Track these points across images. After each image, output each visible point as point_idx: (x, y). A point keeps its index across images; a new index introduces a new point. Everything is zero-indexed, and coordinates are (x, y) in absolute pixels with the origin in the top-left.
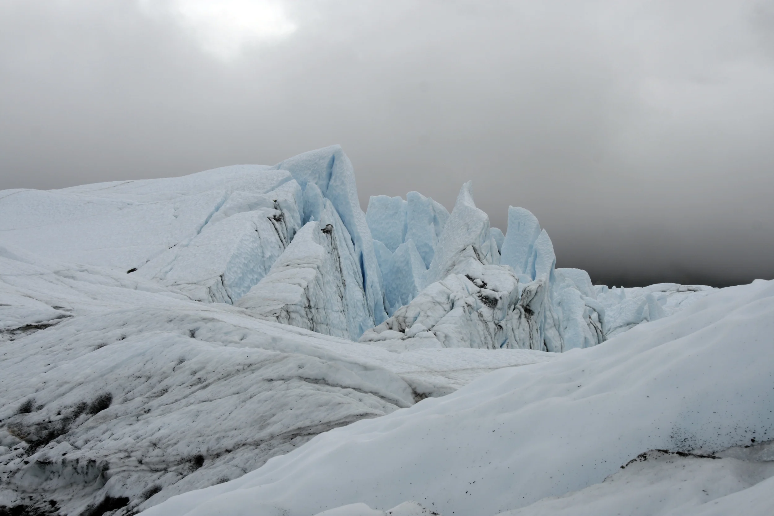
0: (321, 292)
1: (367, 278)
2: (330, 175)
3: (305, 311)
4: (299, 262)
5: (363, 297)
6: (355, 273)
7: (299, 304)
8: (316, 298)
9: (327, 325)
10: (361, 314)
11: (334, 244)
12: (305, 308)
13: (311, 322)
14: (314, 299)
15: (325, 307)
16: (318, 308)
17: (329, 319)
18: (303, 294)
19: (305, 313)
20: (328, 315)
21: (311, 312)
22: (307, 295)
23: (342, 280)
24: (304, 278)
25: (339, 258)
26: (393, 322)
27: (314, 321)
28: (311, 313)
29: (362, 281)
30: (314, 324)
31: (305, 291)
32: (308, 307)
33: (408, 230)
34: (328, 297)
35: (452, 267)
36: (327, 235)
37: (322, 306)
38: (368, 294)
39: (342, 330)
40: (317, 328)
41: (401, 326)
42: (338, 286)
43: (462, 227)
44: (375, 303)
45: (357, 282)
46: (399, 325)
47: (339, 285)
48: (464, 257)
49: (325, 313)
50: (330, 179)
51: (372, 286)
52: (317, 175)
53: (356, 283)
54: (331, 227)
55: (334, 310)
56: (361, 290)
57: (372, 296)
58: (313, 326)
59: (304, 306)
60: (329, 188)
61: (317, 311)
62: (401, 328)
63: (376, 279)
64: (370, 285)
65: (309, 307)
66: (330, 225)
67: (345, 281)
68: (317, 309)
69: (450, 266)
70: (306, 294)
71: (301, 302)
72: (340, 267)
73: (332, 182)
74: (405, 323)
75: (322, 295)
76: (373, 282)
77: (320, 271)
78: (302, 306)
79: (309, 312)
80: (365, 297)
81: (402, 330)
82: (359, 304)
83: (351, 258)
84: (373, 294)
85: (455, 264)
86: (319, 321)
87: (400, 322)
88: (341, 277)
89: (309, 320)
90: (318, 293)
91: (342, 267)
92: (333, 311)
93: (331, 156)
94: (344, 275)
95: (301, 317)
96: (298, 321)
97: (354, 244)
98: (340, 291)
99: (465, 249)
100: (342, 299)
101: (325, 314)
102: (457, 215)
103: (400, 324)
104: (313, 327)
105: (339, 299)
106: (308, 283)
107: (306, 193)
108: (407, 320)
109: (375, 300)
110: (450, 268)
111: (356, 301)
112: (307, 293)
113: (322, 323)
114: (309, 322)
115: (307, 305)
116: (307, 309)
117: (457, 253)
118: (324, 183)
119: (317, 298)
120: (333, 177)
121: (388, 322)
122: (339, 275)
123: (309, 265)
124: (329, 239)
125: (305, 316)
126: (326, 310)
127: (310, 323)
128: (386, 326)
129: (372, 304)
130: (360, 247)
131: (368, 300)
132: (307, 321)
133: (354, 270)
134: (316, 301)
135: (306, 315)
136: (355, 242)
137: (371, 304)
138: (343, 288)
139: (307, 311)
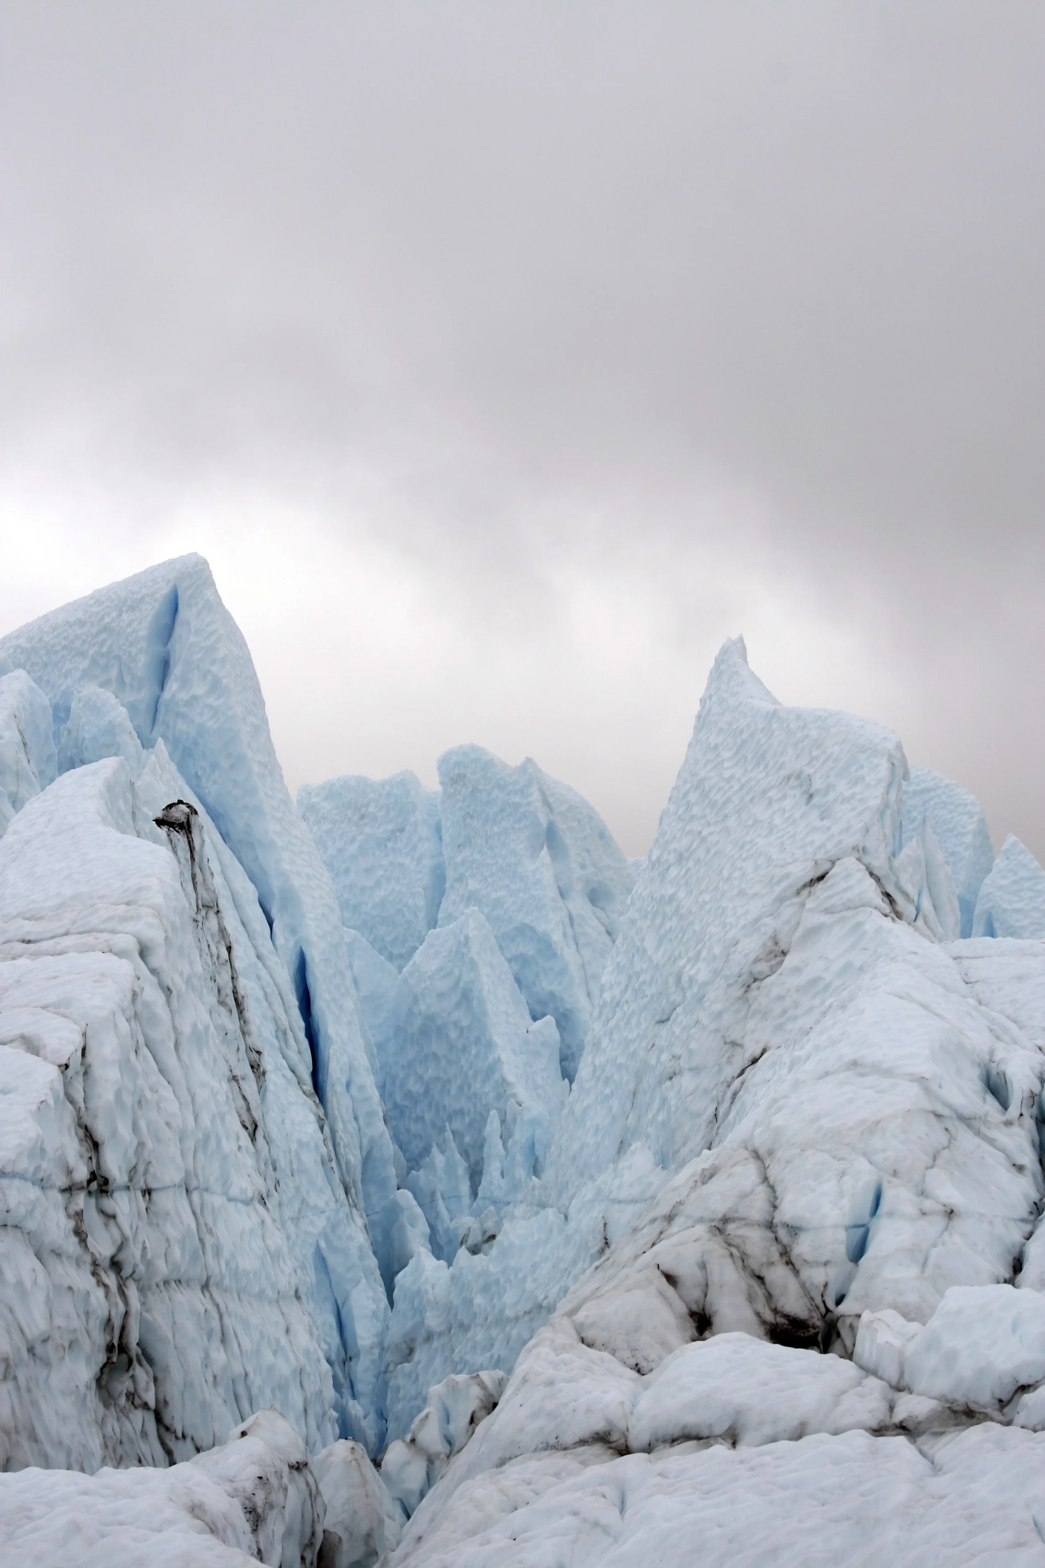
0: (167, 1092)
1: (331, 1051)
2: (164, 668)
3: (69, 1216)
4: (29, 928)
5: (322, 1128)
6: (280, 1035)
7: (24, 1165)
8: (135, 1128)
9: (205, 1287)
10: (321, 1204)
11: (207, 889)
12: (69, 1190)
13: (111, 1280)
14: (125, 1130)
15: (194, 1183)
16: (153, 1185)
17: (218, 1251)
18: (56, 1099)
19: (71, 1224)
20: (210, 1223)
21: (110, 1217)
22: (79, 1110)
23: (250, 1049)
24: (60, 1008)
25: (229, 949)
26: (703, 1266)
27: (127, 1271)
28: (112, 1223)
29: (311, 1069)
30: (132, 1291)
31: (67, 1084)
32: (89, 1182)
33: (447, 885)
34: (206, 1120)
35: (774, 962)
36: (172, 835)
37: (178, 1177)
38: (340, 1119)
39: (279, 1299)
40: (147, 1315)
41: (769, 1296)
42: (235, 1078)
43: (770, 794)
44: (365, 1153)
45: (293, 1071)
46: (754, 1283)
47: (237, 1072)
48: (828, 911)
49: (194, 1213)
50: (162, 685)
51: (348, 1085)
52: (114, 673)
53: (290, 1074)
54: (187, 810)
55: (234, 1192)
56: (310, 1102)
57: (352, 1126)
58: (122, 1308)
59: (61, 1181)
60: (161, 717)
61: (143, 1205)
62: (775, 1311)
63: (362, 1060)
64: (344, 1081)
65: (94, 1186)
66: (180, 802)
67: (259, 1053)
68: (148, 1192)
69: (757, 960)
70: (72, 1102)
71: (38, 1150)
72: (235, 992)
73: (172, 686)
74: (796, 1272)
75: (171, 1105)
76: (351, 1068)
77: (153, 971)
78: (43, 1184)
79: (93, 1220)
80: (326, 1129)
81: (781, 1320)
82: (310, 1160)
83: (263, 973)
84: (356, 1118)
85: (783, 946)
86: (162, 1269)
87: (754, 1264)
88: (243, 1033)
89: (94, 1274)
90: (148, 1094)
91: (241, 992)
92: (230, 1200)
93: (165, 591)
94: (253, 1028)
95: (38, 1256)
96: (20, 1284)
97: (271, 924)
98: (244, 1098)
99: (821, 878)
100: (253, 1137)
101: (191, 1221)
102: (726, 755)
103: (760, 1279)
104: (127, 1314)
105: (244, 1136)
106: (84, 1035)
107: (69, 732)
108: (802, 1248)
109: (365, 1142)
110: (763, 967)
111: (294, 1146)
112: (79, 1097)
113: (179, 1282)
114: (100, 1283)
115: (82, 1173)
116: (81, 1200)
117: (781, 900)
118: (144, 696)
119: (142, 1124)
120: (176, 671)
121: (668, 1266)
122: (232, 1024)
123: (89, 939)
124: (180, 853)
125: (71, 1245)
126: (195, 1196)
127: (101, 1292)
128: (662, 1294)
129: (354, 1157)
130: (293, 931)
131: (338, 1140)
132: (83, 1280)
133: (276, 1020)
134: (141, 1145)
135: (74, 1240)
136: (274, 913)
137: (351, 1158)
138: (255, 1087)
139: (79, 1215)
